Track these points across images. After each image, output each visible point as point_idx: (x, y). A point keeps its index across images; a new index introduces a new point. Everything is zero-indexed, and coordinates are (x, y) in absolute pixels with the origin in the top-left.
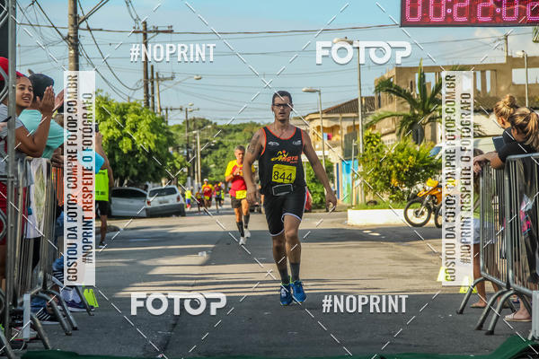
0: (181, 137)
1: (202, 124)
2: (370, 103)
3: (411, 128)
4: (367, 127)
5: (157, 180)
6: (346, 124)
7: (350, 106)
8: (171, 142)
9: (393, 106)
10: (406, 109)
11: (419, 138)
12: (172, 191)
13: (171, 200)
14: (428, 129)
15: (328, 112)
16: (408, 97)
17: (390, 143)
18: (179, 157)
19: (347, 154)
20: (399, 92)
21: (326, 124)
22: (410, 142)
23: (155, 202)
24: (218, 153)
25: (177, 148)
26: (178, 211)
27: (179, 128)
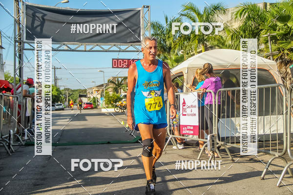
0: (63, 92)
1: (68, 89)
2: (107, 85)
3: (116, 90)
4: (106, 90)
5: (57, 102)
6: (101, 89)
7: (102, 85)
8: (61, 93)
9: (111, 85)
10: (115, 86)
11: (117, 92)
12: (61, 105)
13: (61, 107)
14: (119, 91)
15: (97, 87)
16: (115, 83)
17: (111, 94)
18: (63, 97)
19: (101, 96)
20: (113, 82)
21: (97, 89)
22: (116, 93)
23: (57, 107)
24: (72, 96)
25: (62, 95)
26: (63, 109)
27: (63, 90)
